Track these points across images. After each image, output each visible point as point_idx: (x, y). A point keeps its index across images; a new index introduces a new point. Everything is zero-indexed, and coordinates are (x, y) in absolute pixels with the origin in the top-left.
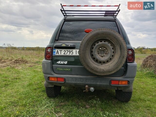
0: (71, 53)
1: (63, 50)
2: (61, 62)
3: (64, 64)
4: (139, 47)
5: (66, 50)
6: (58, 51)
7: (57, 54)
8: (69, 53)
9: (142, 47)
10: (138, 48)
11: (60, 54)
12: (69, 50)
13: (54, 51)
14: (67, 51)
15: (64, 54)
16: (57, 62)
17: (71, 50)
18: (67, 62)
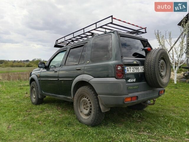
0: (138, 70)
1: (132, 67)
2: (131, 80)
3: (133, 82)
4: (34, 59)
5: (134, 67)
6: (128, 68)
7: (128, 72)
8: (136, 70)
9: (38, 59)
10: (33, 61)
11: (130, 72)
12: (136, 67)
13: (125, 68)
14: (134, 69)
15: (133, 71)
16: (128, 81)
17: (137, 67)
18: (136, 80)
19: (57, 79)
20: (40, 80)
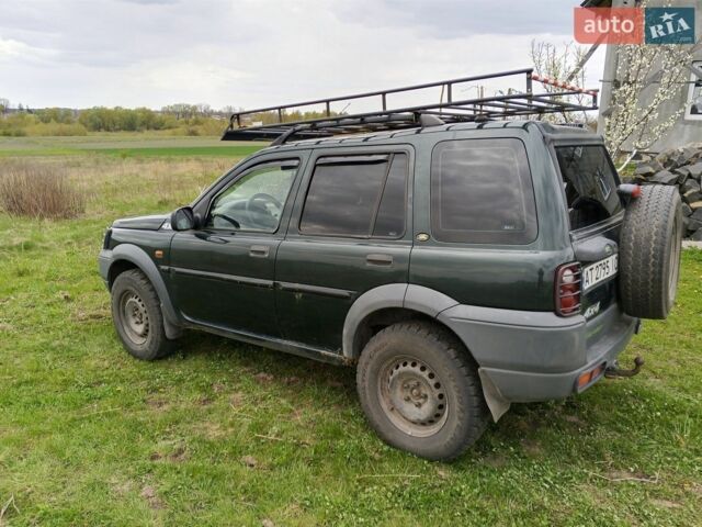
0: (607, 270)
1: (595, 265)
2: (590, 312)
5: (599, 264)
6: (588, 272)
7: (587, 285)
8: (602, 272)
11: (591, 284)
12: (603, 262)
15: (596, 279)
16: (586, 315)
17: (606, 261)
18: (600, 305)
19: (270, 282)
20: (169, 271)
